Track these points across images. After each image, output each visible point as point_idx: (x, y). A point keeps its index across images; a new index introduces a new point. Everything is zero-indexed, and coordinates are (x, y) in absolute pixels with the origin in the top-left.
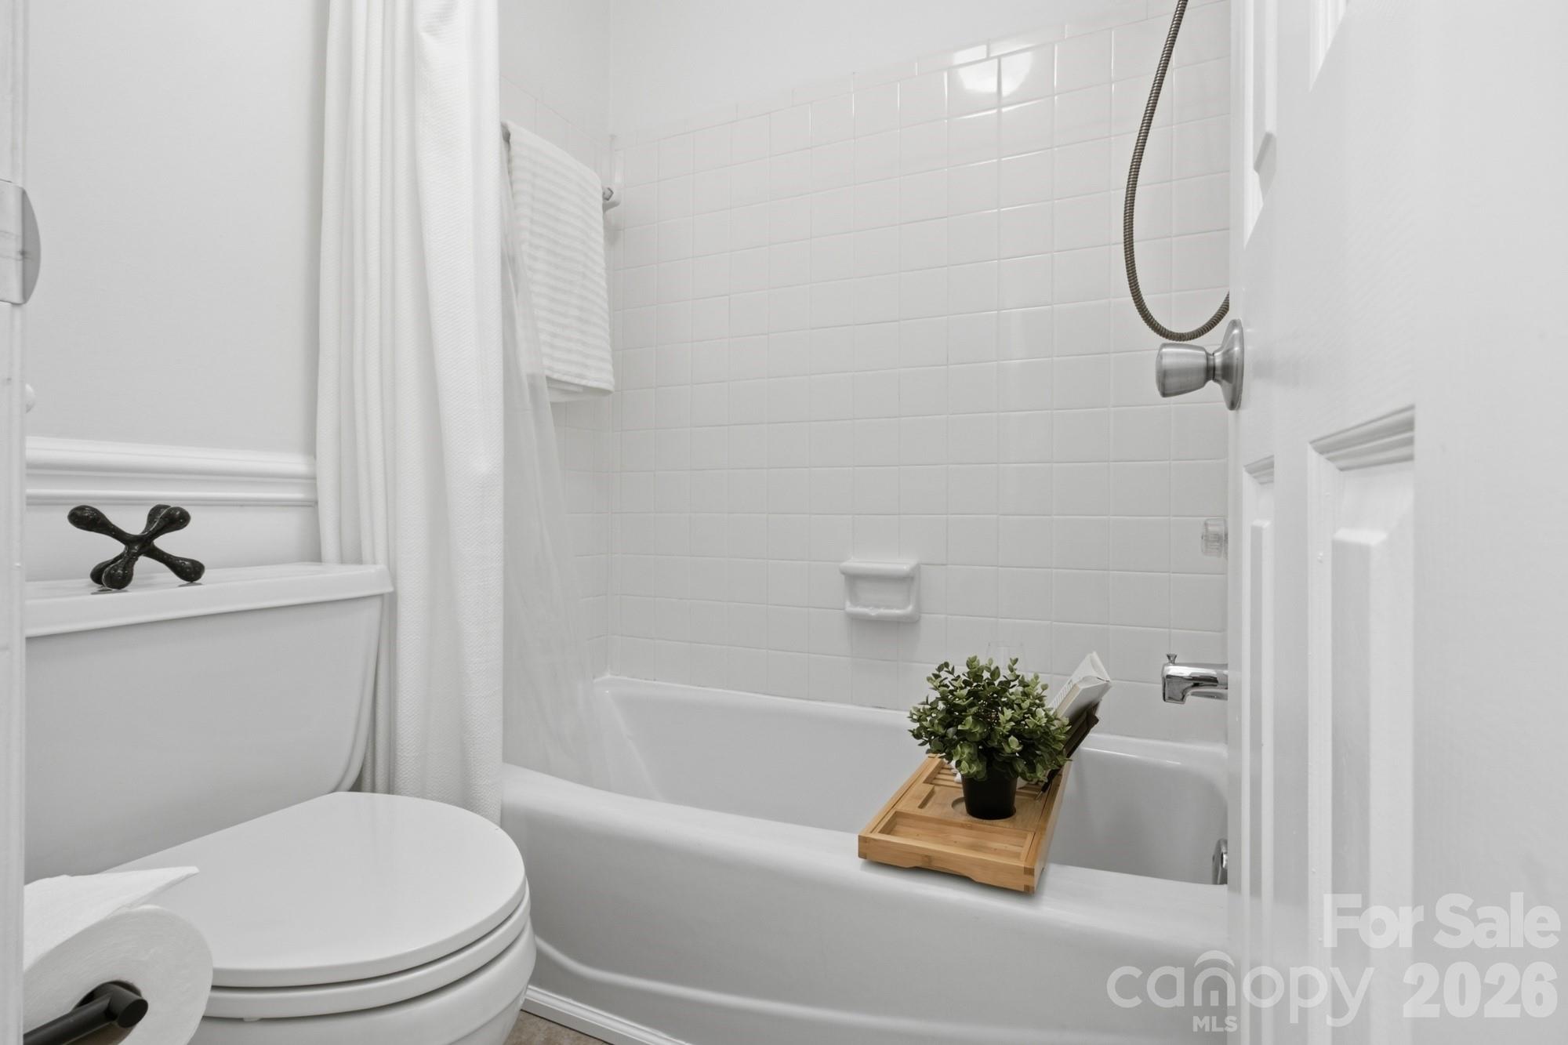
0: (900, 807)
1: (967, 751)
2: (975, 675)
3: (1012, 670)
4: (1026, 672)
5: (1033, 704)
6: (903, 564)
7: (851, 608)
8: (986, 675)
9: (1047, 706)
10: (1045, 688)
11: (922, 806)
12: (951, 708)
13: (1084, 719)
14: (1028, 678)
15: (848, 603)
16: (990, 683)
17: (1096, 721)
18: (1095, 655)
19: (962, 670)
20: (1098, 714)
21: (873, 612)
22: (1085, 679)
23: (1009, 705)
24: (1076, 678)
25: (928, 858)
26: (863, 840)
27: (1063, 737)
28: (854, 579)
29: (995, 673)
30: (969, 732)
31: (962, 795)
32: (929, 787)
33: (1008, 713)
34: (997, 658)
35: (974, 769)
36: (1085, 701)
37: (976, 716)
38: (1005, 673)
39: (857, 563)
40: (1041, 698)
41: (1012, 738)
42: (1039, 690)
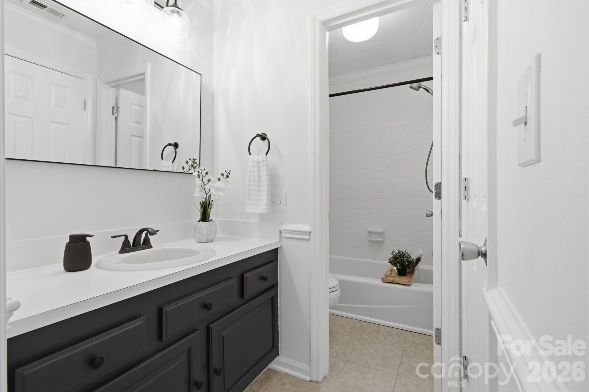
0: (387, 274)
1: (399, 264)
2: (399, 253)
3: (406, 252)
4: (408, 252)
5: (409, 257)
6: (381, 230)
7: (369, 239)
8: (401, 252)
9: (412, 258)
10: (411, 254)
11: (390, 274)
12: (395, 258)
13: (418, 260)
14: (408, 253)
15: (369, 238)
16: (402, 253)
17: (421, 260)
18: (421, 249)
19: (397, 252)
20: (421, 259)
21: (375, 240)
22: (418, 253)
23: (406, 257)
24: (417, 253)
25: (393, 281)
26: (382, 278)
27: (414, 263)
28: (370, 233)
29: (403, 252)
30: (399, 262)
31: (397, 273)
32: (391, 272)
33: (406, 258)
34: (403, 249)
35: (400, 267)
36: (418, 257)
37: (400, 259)
38: (404, 252)
39: (370, 229)
40: (411, 256)
41: (406, 262)
42: (410, 255)
